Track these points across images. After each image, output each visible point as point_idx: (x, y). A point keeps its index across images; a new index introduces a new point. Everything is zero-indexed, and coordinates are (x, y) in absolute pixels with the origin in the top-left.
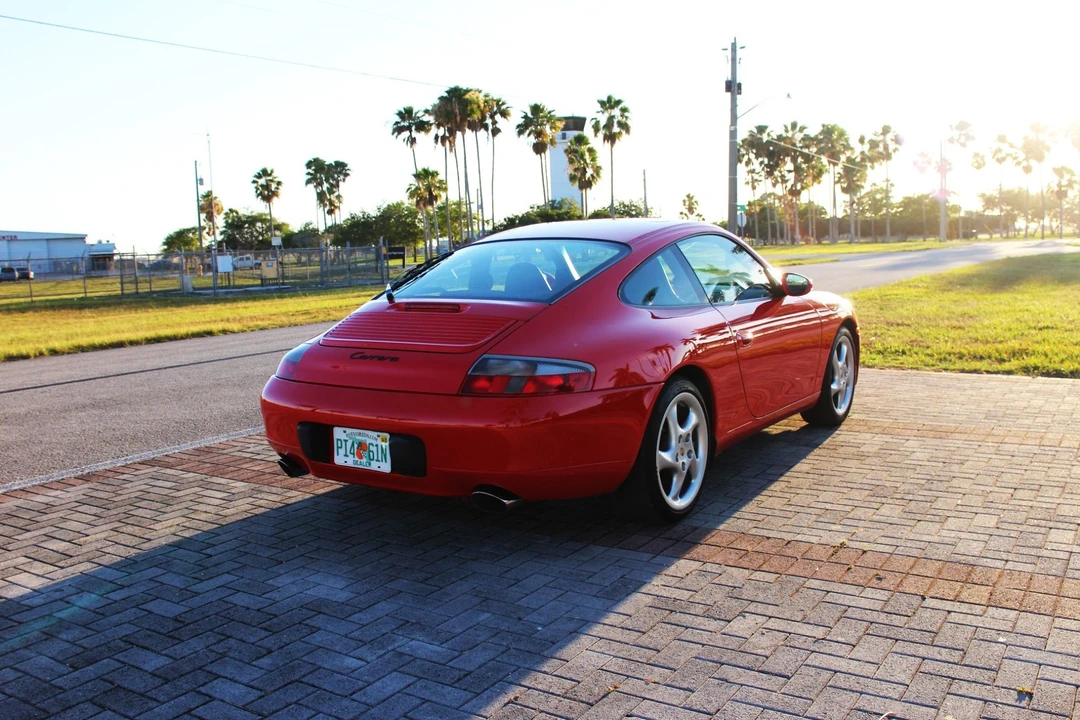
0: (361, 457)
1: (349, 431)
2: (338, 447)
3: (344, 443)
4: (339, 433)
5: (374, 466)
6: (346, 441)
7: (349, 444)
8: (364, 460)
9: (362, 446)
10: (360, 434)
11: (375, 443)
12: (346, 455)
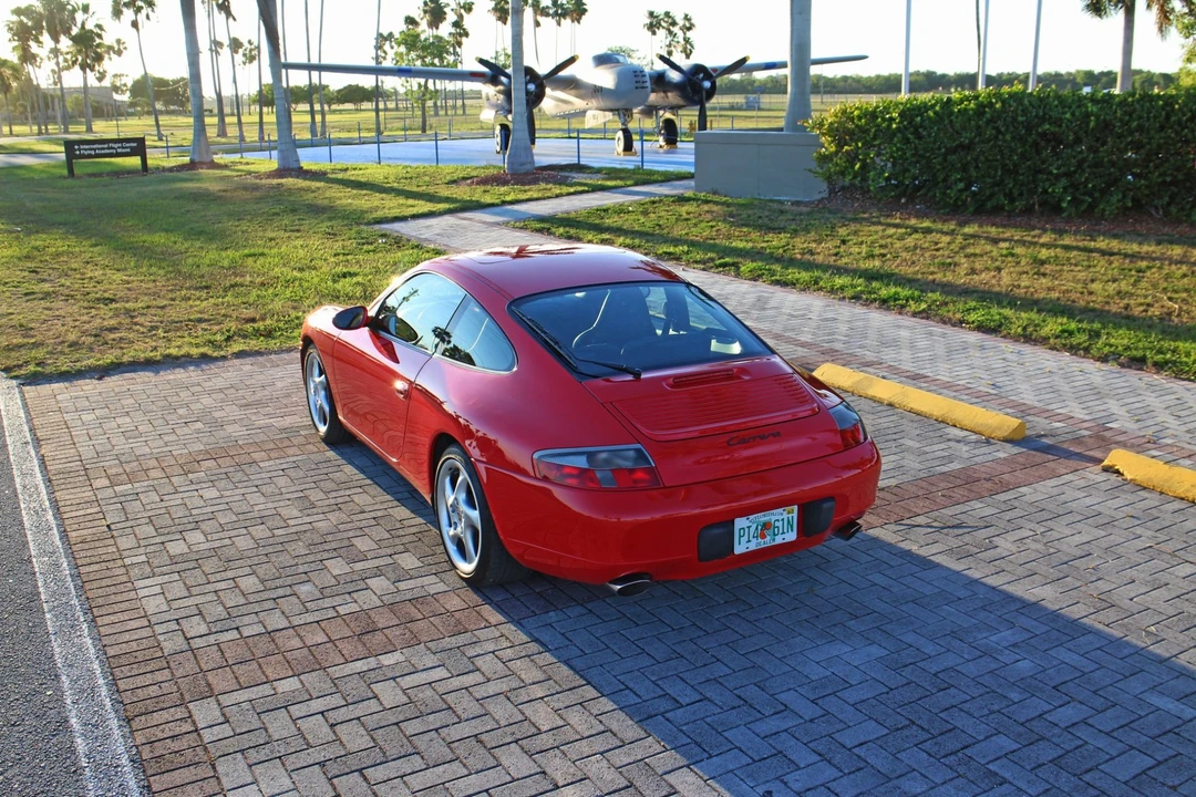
0: (763, 536)
1: (751, 517)
2: (740, 537)
3: (747, 530)
4: (740, 523)
5: (779, 540)
6: (749, 527)
7: (752, 530)
8: (768, 538)
9: (766, 526)
10: (764, 516)
11: (780, 518)
12: (749, 541)
